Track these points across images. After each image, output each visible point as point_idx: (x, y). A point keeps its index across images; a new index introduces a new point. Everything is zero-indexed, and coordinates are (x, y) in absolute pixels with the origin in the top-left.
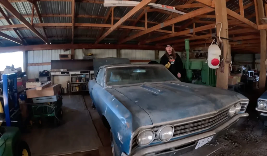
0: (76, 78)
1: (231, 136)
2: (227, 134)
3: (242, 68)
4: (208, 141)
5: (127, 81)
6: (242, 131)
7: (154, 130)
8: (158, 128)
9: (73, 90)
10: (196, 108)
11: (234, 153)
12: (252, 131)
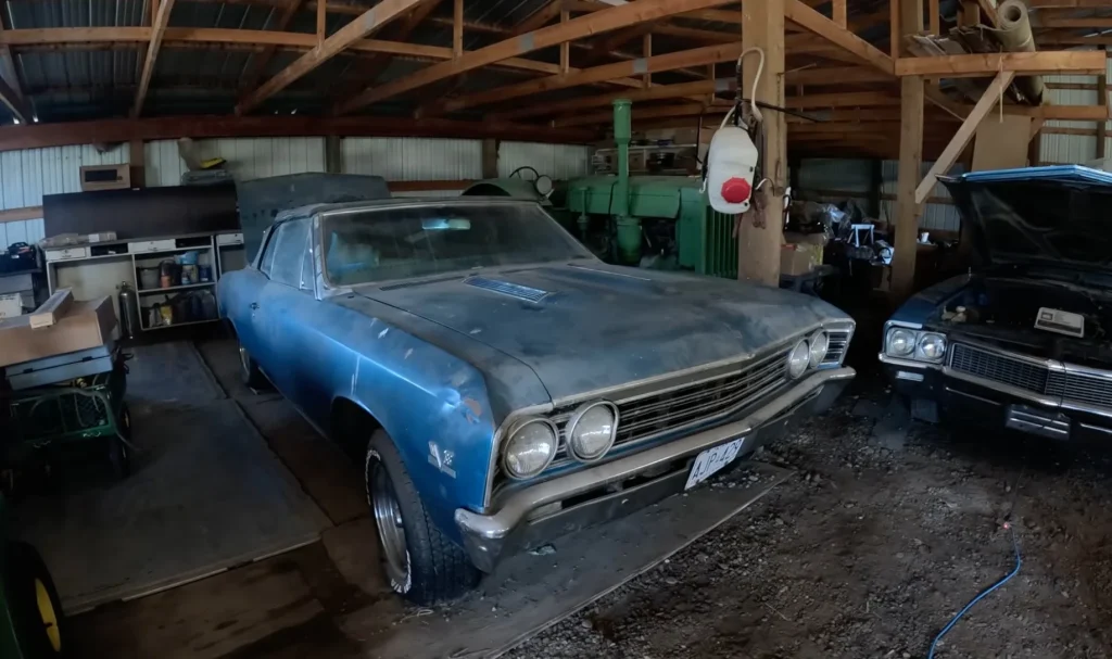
0: (159, 268)
1: (798, 453)
2: (781, 447)
3: (828, 214)
4: (724, 461)
5: (404, 265)
6: (834, 435)
7: (556, 419)
8: (566, 414)
9: (146, 323)
10: (681, 343)
11: (812, 509)
12: (870, 434)
